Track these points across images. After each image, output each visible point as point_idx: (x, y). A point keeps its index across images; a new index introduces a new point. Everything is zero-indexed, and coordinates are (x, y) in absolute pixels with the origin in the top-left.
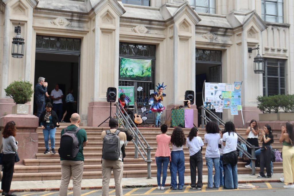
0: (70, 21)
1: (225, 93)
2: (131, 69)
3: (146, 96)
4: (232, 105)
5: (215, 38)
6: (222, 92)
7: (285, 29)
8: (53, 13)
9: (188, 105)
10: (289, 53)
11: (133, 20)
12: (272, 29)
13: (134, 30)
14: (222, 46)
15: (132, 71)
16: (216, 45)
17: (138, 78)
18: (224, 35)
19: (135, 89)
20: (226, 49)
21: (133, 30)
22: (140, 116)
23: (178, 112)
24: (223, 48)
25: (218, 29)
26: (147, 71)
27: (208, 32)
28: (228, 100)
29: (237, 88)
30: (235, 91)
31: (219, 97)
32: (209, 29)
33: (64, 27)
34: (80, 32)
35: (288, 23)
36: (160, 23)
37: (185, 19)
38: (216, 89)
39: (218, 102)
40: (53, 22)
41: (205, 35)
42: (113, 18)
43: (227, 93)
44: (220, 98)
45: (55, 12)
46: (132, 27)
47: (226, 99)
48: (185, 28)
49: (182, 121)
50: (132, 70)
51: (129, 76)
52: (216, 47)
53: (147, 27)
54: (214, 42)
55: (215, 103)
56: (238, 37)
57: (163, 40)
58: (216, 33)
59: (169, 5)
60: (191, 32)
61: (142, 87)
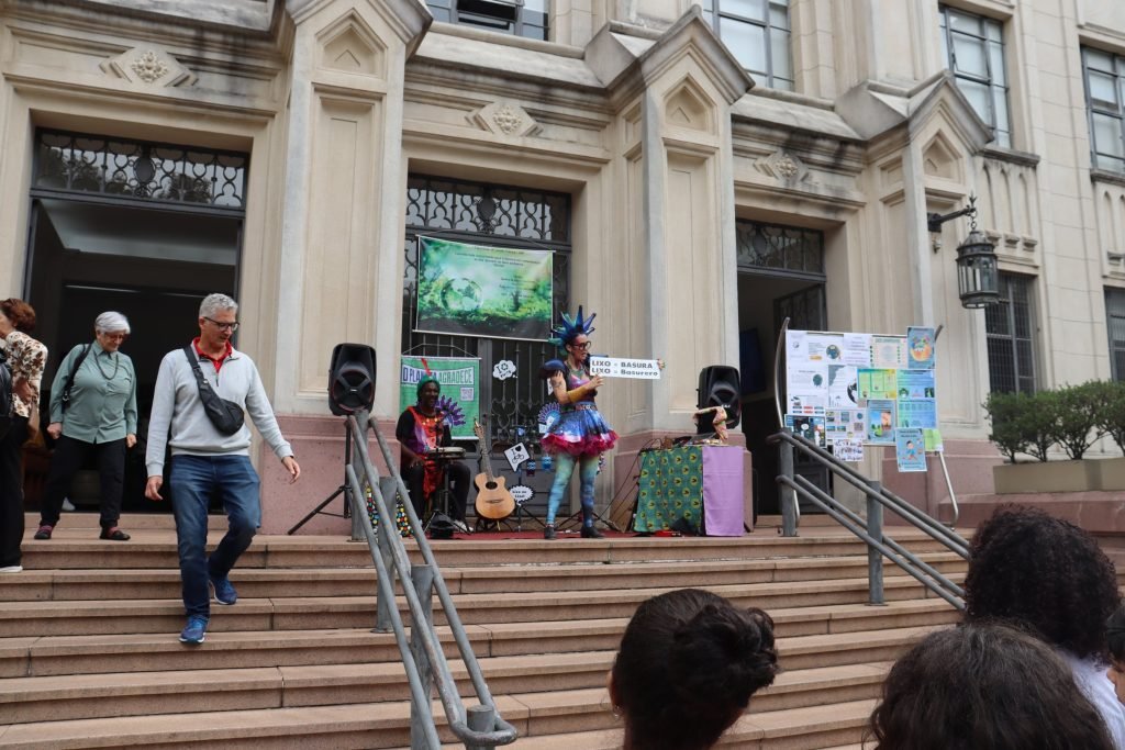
0: (192, 66)
1: (873, 375)
2: (466, 284)
3: (530, 400)
4: (900, 428)
5: (802, 174)
6: (859, 371)
7: (1023, 170)
8: (109, 24)
9: (715, 431)
10: (1043, 253)
11: (470, 77)
12: (985, 168)
13: (475, 118)
14: (828, 208)
15: (468, 293)
16: (804, 201)
17: (495, 323)
18: (833, 168)
19: (485, 371)
20: (843, 223)
21: (472, 120)
22: (501, 481)
23: (671, 461)
24: (831, 216)
25: (812, 141)
26: (536, 298)
27: (774, 149)
28: (882, 407)
29: (918, 354)
30: (910, 366)
31: (847, 393)
32: (781, 138)
33: (158, 88)
34: (234, 115)
35: (1029, 151)
36: (587, 97)
37: (688, 79)
38: (833, 357)
39: (845, 417)
40: (111, 66)
41: (762, 160)
42: (374, 46)
43: (880, 375)
44: (852, 398)
45: (115, 20)
46: (470, 108)
47: (875, 402)
48: (690, 116)
49: (689, 504)
50: (469, 289)
51: (459, 314)
52: (807, 212)
53: (532, 113)
54: (799, 187)
55: (832, 420)
56: (885, 173)
57: (598, 171)
58: (805, 155)
59: (622, 27)
60: (715, 132)
61: (515, 364)
